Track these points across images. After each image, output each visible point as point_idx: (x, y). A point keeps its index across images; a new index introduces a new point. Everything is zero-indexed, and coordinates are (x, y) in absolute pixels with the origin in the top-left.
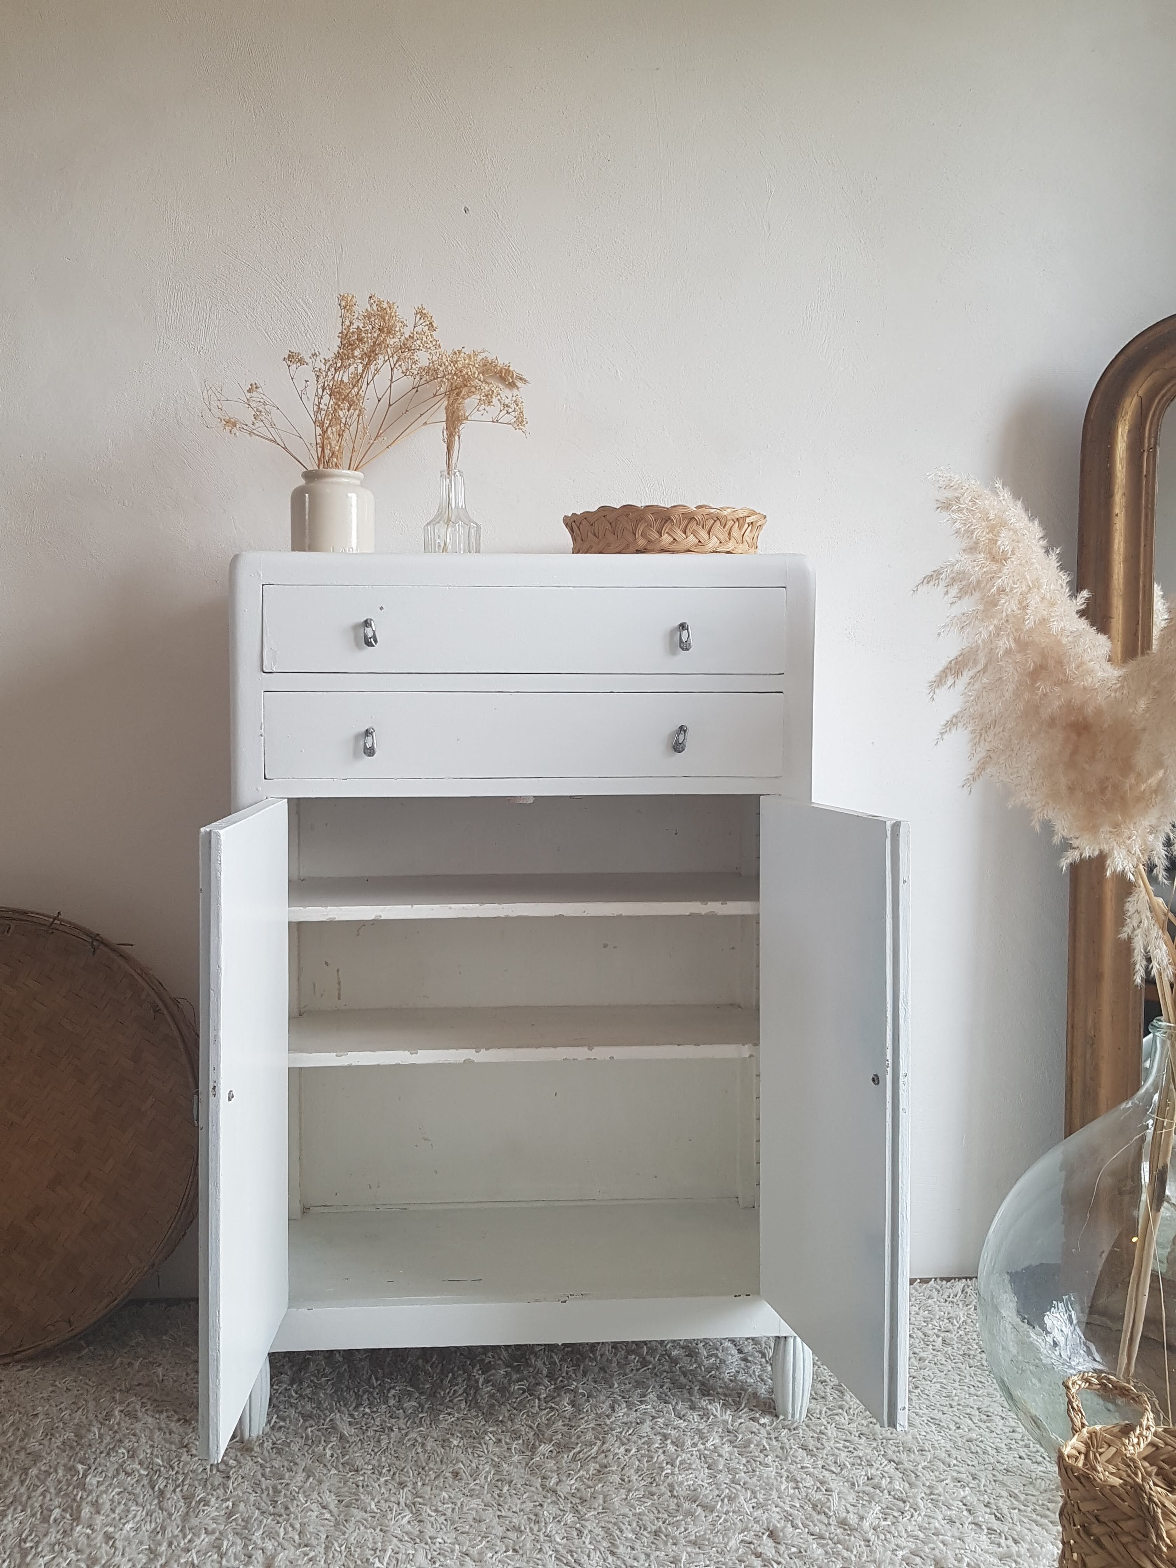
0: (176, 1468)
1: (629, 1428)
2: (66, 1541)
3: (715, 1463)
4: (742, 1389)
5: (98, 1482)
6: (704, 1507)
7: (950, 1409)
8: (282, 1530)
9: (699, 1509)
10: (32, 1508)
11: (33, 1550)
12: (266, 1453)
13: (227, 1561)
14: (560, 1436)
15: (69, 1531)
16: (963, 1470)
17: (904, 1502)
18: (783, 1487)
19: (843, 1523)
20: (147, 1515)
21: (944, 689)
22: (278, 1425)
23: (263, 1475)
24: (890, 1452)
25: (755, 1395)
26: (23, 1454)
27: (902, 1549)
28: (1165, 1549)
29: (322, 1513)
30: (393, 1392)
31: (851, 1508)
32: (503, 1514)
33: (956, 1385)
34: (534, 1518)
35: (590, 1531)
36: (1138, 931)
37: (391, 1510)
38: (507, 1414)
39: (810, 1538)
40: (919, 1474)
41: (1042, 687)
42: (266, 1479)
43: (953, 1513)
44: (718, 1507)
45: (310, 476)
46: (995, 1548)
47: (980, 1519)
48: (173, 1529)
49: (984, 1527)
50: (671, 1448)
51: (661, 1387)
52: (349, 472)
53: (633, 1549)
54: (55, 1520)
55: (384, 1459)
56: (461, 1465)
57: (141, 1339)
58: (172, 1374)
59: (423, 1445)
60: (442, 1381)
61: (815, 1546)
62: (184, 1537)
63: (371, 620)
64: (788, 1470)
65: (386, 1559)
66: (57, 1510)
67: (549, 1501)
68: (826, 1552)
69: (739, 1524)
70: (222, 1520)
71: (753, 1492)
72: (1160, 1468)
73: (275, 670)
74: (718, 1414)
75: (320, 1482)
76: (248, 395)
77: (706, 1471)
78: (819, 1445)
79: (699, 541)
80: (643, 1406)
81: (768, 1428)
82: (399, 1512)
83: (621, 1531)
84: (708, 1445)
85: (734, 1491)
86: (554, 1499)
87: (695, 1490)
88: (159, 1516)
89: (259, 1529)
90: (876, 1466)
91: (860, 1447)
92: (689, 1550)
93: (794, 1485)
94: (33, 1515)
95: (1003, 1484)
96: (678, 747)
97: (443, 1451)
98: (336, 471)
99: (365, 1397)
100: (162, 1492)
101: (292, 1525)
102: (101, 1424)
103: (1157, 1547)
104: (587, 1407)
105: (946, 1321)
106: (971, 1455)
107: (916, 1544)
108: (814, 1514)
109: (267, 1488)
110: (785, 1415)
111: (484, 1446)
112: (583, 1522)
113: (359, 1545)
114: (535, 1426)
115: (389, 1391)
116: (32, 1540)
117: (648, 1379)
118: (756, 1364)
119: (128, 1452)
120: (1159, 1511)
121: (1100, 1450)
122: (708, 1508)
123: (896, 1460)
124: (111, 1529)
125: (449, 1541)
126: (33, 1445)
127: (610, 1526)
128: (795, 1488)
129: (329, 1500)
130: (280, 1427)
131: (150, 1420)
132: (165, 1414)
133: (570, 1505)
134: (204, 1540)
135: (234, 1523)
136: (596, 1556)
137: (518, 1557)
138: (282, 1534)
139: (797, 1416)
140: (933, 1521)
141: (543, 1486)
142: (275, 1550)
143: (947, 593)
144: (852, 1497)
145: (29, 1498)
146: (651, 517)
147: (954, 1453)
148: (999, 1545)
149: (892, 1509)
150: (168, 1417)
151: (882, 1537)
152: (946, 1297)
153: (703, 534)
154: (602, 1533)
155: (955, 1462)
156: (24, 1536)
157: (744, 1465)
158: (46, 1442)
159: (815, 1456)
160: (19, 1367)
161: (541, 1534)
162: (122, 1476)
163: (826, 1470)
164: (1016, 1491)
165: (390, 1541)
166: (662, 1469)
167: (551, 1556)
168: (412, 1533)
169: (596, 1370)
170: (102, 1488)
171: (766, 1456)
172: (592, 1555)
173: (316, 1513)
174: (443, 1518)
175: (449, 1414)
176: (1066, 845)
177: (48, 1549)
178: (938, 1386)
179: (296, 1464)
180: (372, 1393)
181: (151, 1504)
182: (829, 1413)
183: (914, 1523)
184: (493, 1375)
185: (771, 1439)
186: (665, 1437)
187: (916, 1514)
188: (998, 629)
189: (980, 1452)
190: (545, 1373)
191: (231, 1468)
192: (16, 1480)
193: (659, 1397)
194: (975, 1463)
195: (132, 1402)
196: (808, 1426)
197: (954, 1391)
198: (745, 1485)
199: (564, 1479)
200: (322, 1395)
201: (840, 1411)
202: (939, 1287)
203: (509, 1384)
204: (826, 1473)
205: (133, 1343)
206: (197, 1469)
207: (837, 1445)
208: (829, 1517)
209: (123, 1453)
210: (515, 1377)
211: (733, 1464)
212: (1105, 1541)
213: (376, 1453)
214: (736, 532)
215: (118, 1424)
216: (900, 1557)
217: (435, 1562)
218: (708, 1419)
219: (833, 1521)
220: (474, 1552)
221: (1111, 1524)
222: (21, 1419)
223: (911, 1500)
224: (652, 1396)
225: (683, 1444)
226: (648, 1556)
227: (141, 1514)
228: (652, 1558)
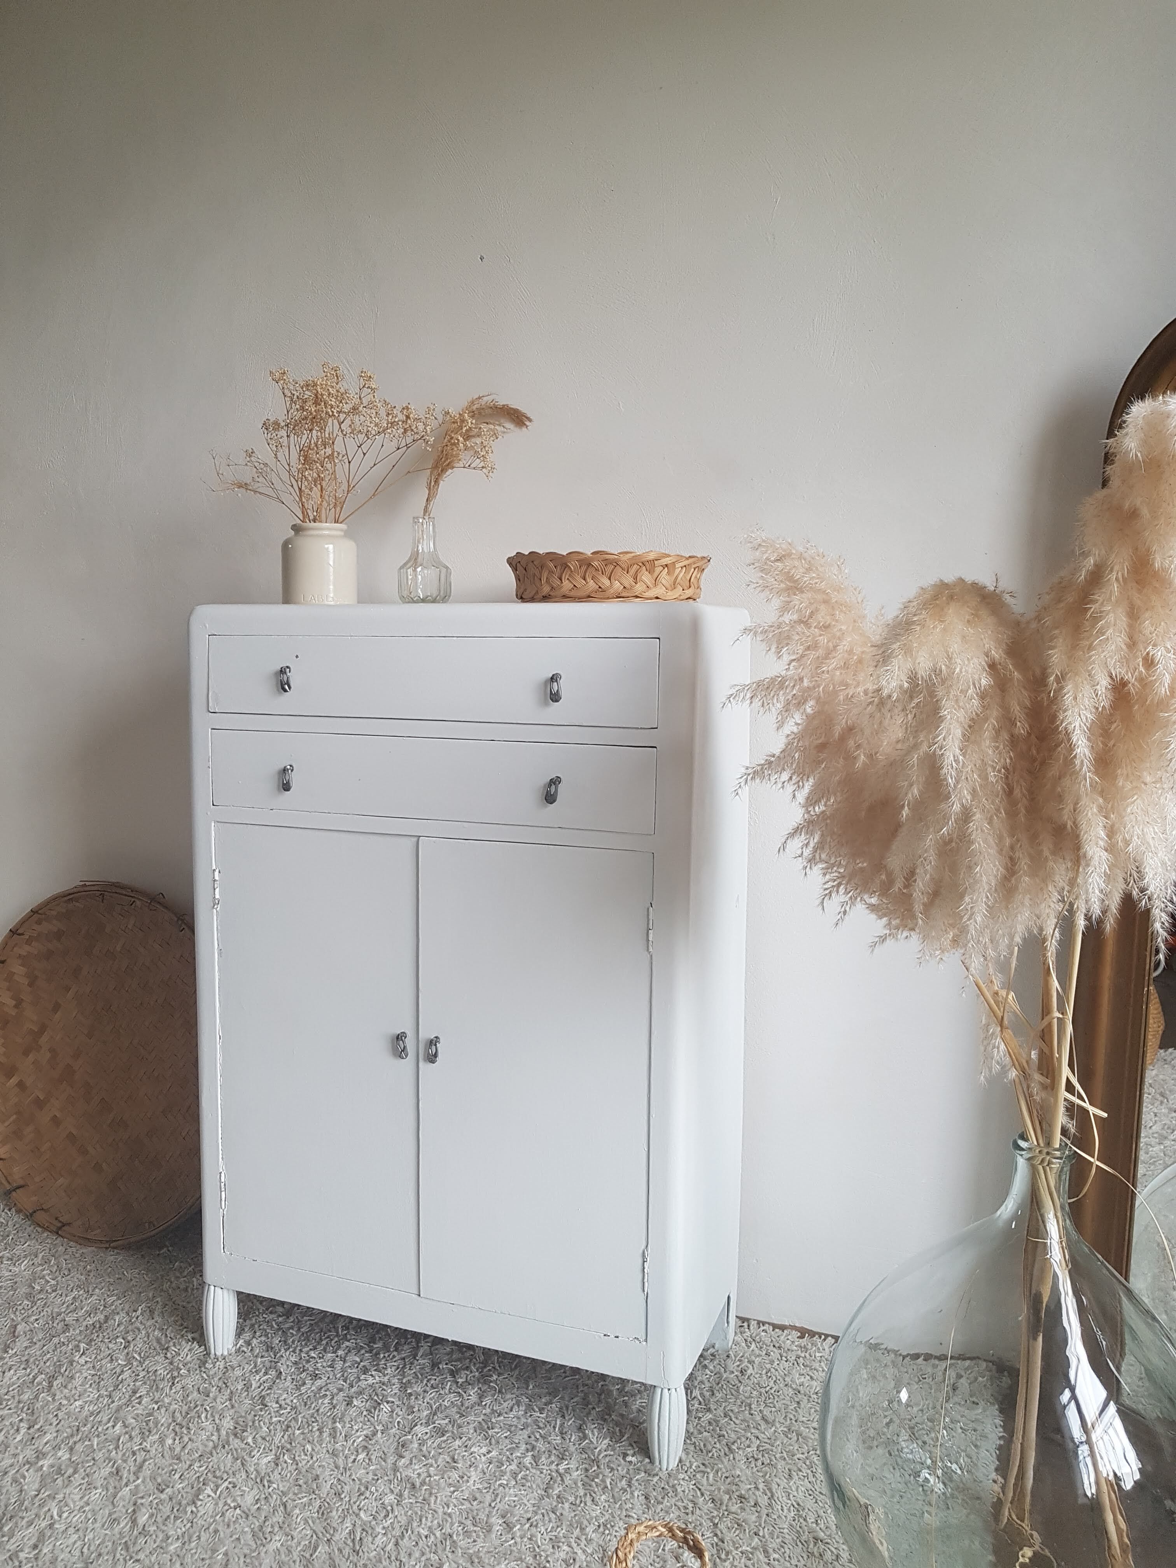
1: (509, 1431)
14: (445, 1421)
22: (242, 1349)
35: (395, 1517)
38: (418, 1389)
45: (296, 529)
50: (528, 1460)
51: (570, 1400)
52: (332, 526)
63: (288, 667)
73: (217, 711)
74: (595, 1440)
77: (540, 1492)
79: (600, 587)
80: (538, 1414)
81: (629, 1467)
82: (267, 1451)
83: (420, 1525)
84: (561, 1467)
88: (104, 1402)
96: (550, 799)
98: (315, 526)
104: (489, 1401)
111: (377, 1413)
125: (281, 1489)
127: (415, 1517)
129: (226, 1425)
131: (160, 1320)
133: (400, 1487)
136: (380, 1540)
141: (393, 1463)
150: (173, 1320)
153: (604, 579)
154: (403, 1522)
162: (104, 1362)
165: (239, 1475)
167: (346, 1528)
168: (261, 1474)
172: (377, 1539)
174: (294, 1467)
175: (374, 1376)
186: (533, 1448)
193: (559, 1409)
209: (121, 1343)
217: (255, 1504)
218: (583, 1442)
220: (293, 1506)
224: (554, 1406)
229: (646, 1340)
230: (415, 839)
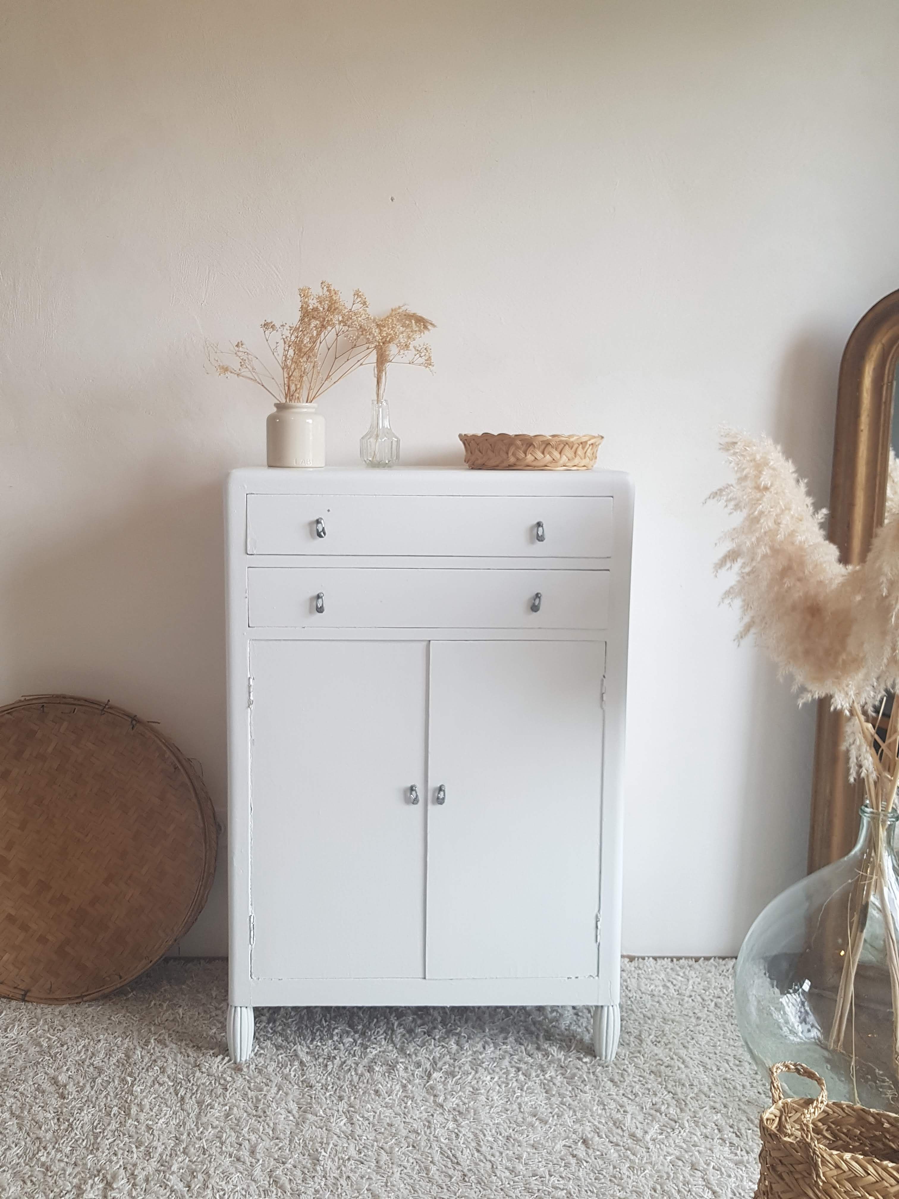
0: (192, 1082)
1: (494, 1062)
2: (122, 1129)
3: (551, 1089)
4: (573, 1036)
5: (141, 1090)
6: (541, 1120)
7: (715, 1056)
8: (261, 1127)
9: (537, 1123)
10: (99, 1106)
11: (102, 1134)
12: (251, 1072)
13: (226, 1147)
14: (447, 1066)
15: (123, 1123)
16: (718, 1100)
17: (676, 1122)
18: (595, 1109)
19: (632, 1136)
20: (173, 1113)
21: (724, 569)
22: (259, 1053)
23: (249, 1088)
24: (669, 1086)
25: (581, 1041)
26: (91, 1068)
27: (671, 1155)
28: (821, 1184)
29: (287, 1116)
30: (336, 1031)
31: (639, 1125)
32: (407, 1120)
33: (721, 1038)
34: (427, 1124)
35: (464, 1135)
36: (853, 747)
37: (333, 1116)
38: (412, 1050)
39: (610, 1145)
40: (688, 1102)
41: (788, 582)
42: (251, 1091)
43: (707, 1131)
44: (550, 1121)
45: (280, 407)
46: (732, 1156)
47: (725, 1136)
48: (190, 1124)
49: (727, 1142)
50: (522, 1077)
51: (518, 1032)
52: (307, 404)
53: (492, 1148)
54: (114, 1115)
55: (329, 1079)
56: (380, 1086)
57: (167, 987)
58: (189, 1013)
59: (356, 1070)
60: (369, 1024)
61: (612, 1151)
62: (198, 1130)
63: (321, 519)
64: (599, 1097)
65: (329, 1150)
66: (116, 1108)
67: (438, 1112)
68: (620, 1156)
69: (563, 1134)
70: (222, 1119)
71: (574, 1111)
72: (829, 1127)
73: (255, 553)
74: (555, 1054)
75: (287, 1094)
76: (237, 349)
77: (544, 1094)
78: (622, 1079)
79: (553, 460)
80: (505, 1047)
81: (588, 1065)
82: (338, 1117)
83: (485, 1135)
84: (547, 1076)
85: (562, 1110)
86: (441, 1111)
87: (536, 1108)
88: (182, 1115)
89: (246, 1126)
90: (659, 1095)
91: (650, 1082)
92: (529, 1150)
93: (602, 1107)
94: (100, 1111)
95: (745, 1112)
96: (535, 608)
97: (369, 1074)
98: (299, 404)
99: (318, 1034)
100: (183, 1098)
101: (268, 1124)
102: (143, 1048)
103: (816, 1182)
104: (466, 1046)
105: (719, 990)
106: (725, 1090)
107: (681, 1152)
108: (614, 1128)
109: (252, 1098)
110: (601, 1056)
111: (396, 1072)
112: (459, 1128)
113: (312, 1139)
114: (431, 1058)
115: (333, 1030)
116: (100, 1128)
117: (509, 1026)
118: (583, 1018)
119: (160, 1069)
120: (820, 1160)
121: (790, 1115)
122: (544, 1122)
123: (673, 1092)
124: (151, 1123)
125: (371, 1138)
126: (97, 1061)
127: (478, 1132)
128: (603, 1109)
129: (293, 1107)
130: (261, 1054)
131: (174, 1046)
132: (184, 1042)
133: (451, 1116)
134: (210, 1133)
135: (230, 1122)
136: (467, 1152)
137: (415, 1151)
138: (261, 1130)
139: (609, 1058)
140: (693, 1136)
141: (435, 1101)
142: (257, 1141)
143: (726, 506)
144: (640, 1117)
145: (97, 1098)
146: (519, 443)
147: (714, 1088)
148: (736, 1154)
149: (666, 1127)
150: (186, 1044)
151: (658, 1146)
152: (721, 972)
153: (556, 454)
154: (472, 1136)
155: (713, 1094)
156: (95, 1124)
157: (570, 1091)
158: (106, 1060)
159: (618, 1086)
160: (87, 1005)
161: (431, 1136)
162: (157, 1086)
163: (626, 1097)
164: (752, 1117)
165: (332, 1137)
166: (514, 1092)
167: (437, 1151)
168: (346, 1132)
169: (475, 1019)
170: (144, 1094)
171: (586, 1085)
172: (464, 1152)
173: (283, 1116)
174: (367, 1122)
175: (374, 1048)
176: (803, 689)
177: (110, 1133)
178: (708, 1038)
179: (270, 1081)
180: (322, 1031)
181: (176, 1106)
182: (631, 1055)
183: (680, 1137)
184: (404, 1020)
185: (589, 1073)
186: (519, 1069)
187: (682, 1131)
188: (758, 540)
189: (731, 1088)
190: (439, 1019)
191: (228, 1082)
192: (88, 1085)
193: (516, 1040)
194: (727, 1096)
195: (162, 1033)
196: (615, 1064)
197: (719, 1043)
198: (570, 1107)
199: (449, 1097)
200: (289, 1032)
201: (638, 1055)
202: (716, 964)
203: (415, 1027)
204: (625, 1099)
205: (162, 990)
206: (206, 1082)
207: (635, 1079)
208: (623, 1131)
209: (157, 1070)
210: (419, 1022)
211: (562, 1091)
212: (785, 1176)
213: (324, 1075)
214: (580, 452)
215: (154, 1049)
216: (668, 1160)
217: (361, 1153)
218: (548, 1057)
219: (626, 1134)
220: (387, 1147)
221: (790, 1166)
222: (89, 1043)
223: (680, 1121)
224: (511, 1039)
225: (530, 1075)
226: (501, 1153)
227: (170, 1113)
228: (504, 1155)
229: (598, 976)
230: (425, 643)
